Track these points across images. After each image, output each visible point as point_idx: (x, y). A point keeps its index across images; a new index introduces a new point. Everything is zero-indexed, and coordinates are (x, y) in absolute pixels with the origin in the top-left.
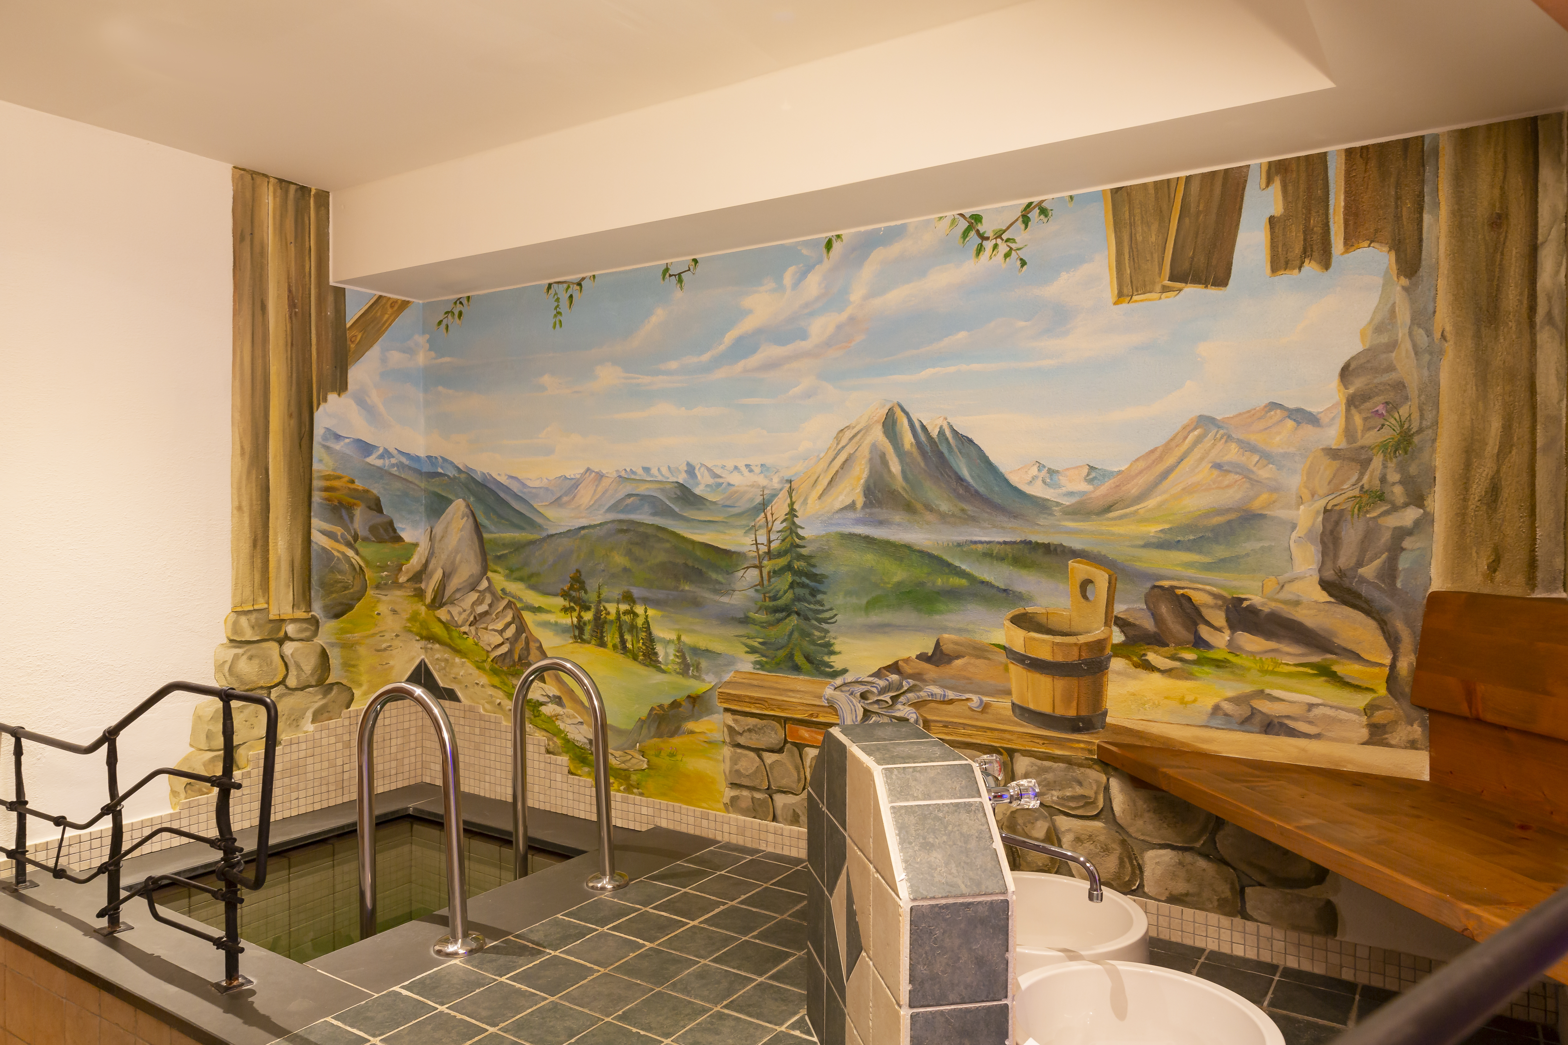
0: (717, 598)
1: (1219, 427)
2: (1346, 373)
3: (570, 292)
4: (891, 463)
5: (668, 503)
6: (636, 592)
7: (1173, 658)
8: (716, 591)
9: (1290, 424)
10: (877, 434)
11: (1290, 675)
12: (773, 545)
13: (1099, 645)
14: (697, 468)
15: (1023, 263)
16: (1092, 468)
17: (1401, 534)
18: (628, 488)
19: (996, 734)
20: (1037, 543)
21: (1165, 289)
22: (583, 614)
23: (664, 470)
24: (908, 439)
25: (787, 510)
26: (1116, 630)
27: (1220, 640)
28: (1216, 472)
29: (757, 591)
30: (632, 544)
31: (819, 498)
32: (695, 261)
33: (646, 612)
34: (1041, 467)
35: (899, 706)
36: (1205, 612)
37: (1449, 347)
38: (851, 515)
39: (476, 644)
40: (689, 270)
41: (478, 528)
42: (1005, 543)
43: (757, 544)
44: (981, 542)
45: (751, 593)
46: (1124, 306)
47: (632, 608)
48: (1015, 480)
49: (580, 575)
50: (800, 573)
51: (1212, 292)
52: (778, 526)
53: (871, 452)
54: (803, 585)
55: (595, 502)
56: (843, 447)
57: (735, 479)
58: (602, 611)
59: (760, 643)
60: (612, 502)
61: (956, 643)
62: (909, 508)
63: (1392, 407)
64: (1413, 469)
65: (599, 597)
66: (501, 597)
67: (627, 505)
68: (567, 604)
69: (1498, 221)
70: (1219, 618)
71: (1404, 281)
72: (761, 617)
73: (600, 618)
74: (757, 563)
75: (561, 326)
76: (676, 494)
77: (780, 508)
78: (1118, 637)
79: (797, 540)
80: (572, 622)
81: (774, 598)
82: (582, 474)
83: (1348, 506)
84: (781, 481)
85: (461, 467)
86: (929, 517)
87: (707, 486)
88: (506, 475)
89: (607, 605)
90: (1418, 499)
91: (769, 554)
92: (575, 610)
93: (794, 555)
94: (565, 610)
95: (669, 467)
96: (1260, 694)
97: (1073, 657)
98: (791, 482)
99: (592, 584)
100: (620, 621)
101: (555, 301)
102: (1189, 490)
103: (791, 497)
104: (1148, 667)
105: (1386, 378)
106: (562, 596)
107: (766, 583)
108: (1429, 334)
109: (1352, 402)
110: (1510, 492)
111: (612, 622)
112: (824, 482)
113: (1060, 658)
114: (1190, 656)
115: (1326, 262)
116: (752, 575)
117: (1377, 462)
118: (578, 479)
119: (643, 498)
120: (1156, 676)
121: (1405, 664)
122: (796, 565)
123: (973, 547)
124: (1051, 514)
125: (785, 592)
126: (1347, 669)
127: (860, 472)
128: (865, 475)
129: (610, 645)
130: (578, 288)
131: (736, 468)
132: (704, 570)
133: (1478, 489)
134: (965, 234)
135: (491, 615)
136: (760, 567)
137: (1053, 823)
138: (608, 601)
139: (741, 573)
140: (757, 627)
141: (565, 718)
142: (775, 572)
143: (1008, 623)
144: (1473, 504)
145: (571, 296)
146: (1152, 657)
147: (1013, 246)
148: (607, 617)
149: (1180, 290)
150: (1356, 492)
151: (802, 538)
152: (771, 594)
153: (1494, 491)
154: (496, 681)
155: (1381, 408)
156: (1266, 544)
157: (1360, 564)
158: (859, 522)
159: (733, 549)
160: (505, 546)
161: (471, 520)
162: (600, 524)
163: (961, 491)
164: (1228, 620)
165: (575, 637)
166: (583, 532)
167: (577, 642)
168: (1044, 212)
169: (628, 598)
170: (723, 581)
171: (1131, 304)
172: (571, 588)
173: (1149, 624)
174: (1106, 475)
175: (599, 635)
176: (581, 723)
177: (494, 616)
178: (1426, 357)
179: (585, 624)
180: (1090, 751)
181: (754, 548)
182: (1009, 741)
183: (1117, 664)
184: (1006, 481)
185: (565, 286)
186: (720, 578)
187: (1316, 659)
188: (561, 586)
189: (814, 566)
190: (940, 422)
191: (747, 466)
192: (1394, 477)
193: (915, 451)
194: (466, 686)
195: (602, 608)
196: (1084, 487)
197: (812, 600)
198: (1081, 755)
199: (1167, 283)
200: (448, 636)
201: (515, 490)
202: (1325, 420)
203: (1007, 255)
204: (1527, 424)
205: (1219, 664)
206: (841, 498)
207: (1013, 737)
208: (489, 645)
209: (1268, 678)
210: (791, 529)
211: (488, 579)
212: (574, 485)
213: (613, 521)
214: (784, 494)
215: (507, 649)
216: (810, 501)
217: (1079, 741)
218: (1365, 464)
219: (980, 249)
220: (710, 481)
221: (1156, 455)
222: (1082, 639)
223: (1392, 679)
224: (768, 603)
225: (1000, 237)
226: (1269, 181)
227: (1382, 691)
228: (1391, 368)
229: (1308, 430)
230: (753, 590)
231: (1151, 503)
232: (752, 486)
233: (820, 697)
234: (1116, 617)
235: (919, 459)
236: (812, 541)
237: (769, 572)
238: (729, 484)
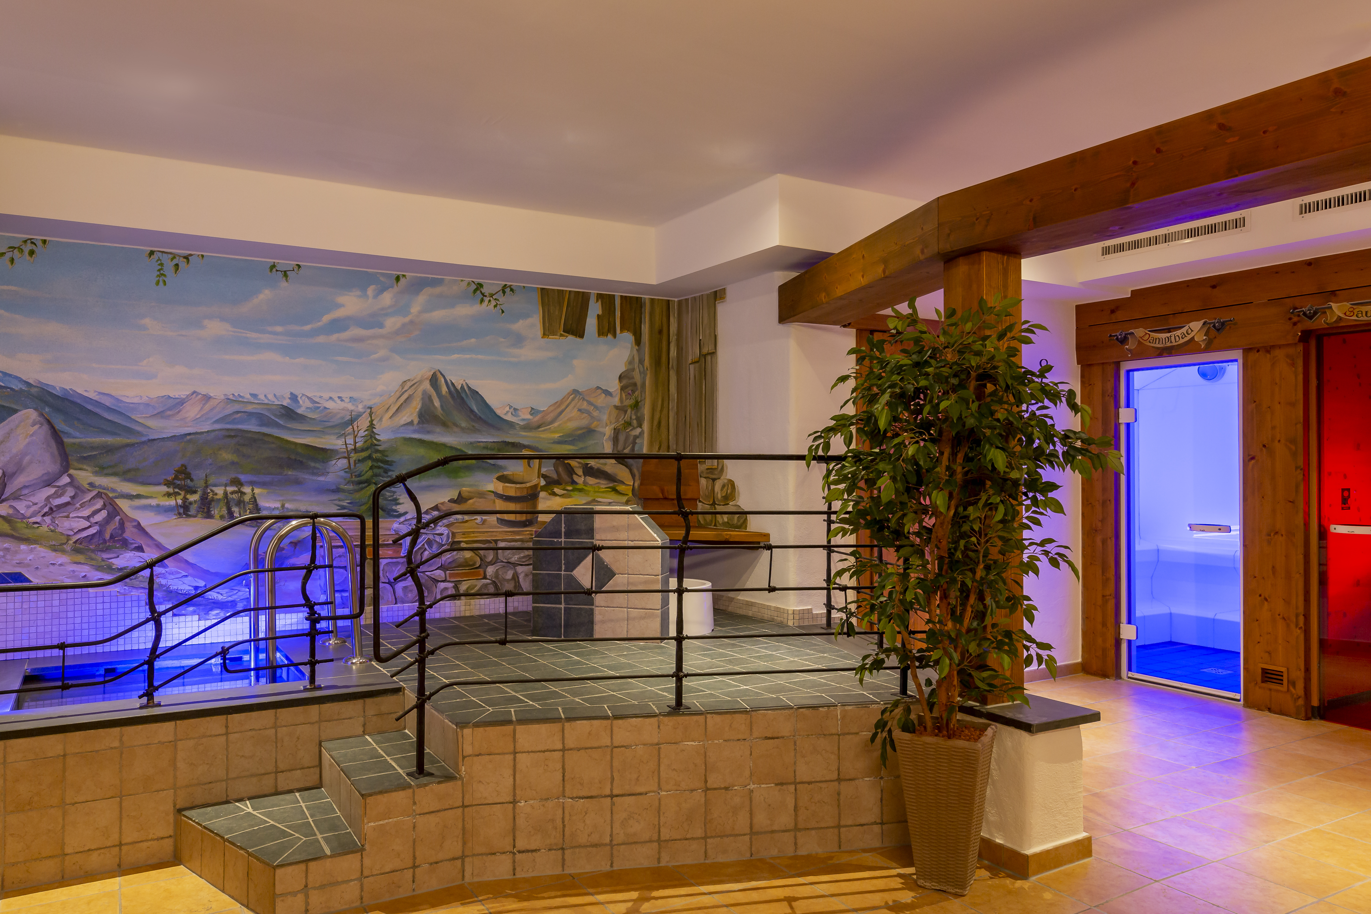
0: (315, 478)
1: (581, 395)
2: (621, 378)
3: (175, 261)
4: (434, 401)
5: (273, 418)
6: (242, 478)
7: (564, 489)
8: (314, 474)
9: (604, 395)
10: (427, 385)
11: (603, 492)
12: (358, 445)
13: (536, 486)
14: (299, 396)
15: (503, 312)
16: (532, 409)
17: (636, 437)
18: (237, 407)
19: (489, 534)
20: (509, 442)
21: (561, 335)
22: (188, 496)
23: (271, 397)
24: (444, 389)
25: (369, 424)
26: (542, 479)
27: (580, 480)
28: (579, 412)
29: (345, 472)
30: (239, 445)
31: (391, 418)
32: (299, 266)
33: (253, 491)
34: (511, 407)
35: (438, 528)
36: (576, 470)
37: (648, 372)
38: (411, 428)
39: (52, 531)
40: (294, 270)
41: (56, 434)
42: (494, 442)
43: (346, 444)
44: (482, 442)
45: (342, 473)
46: (546, 339)
47: (239, 489)
48: (499, 412)
49: (186, 468)
50: (377, 460)
51: (578, 340)
52: (362, 433)
53: (423, 394)
54: (379, 467)
55: (202, 416)
56: (406, 391)
57: (330, 405)
58: (209, 493)
59: (348, 503)
60: (221, 415)
61: (469, 492)
62: (444, 424)
63: (633, 391)
64: (639, 415)
65: (206, 483)
66: (88, 490)
67: (235, 419)
68: (171, 490)
69: (660, 332)
70: (580, 472)
71: (637, 347)
72: (351, 487)
73: (207, 498)
74: (346, 455)
75: (165, 284)
76: (280, 412)
77: (363, 424)
78: (543, 482)
79: (375, 441)
80: (177, 503)
81: (359, 476)
82: (188, 396)
83: (620, 427)
84: (364, 407)
85: (31, 381)
86: (455, 429)
87: (307, 408)
88: (95, 392)
89: (214, 489)
90: (640, 425)
91: (355, 450)
92: (180, 494)
93: (373, 450)
94: (169, 495)
95: (275, 395)
96: (594, 501)
97: (524, 493)
98: (371, 408)
99: (199, 475)
100: (227, 499)
101: (159, 265)
102: (570, 420)
103: (371, 417)
104: (555, 494)
105: (631, 381)
106: (165, 485)
107: (352, 467)
108: (644, 367)
109: (623, 389)
110: (664, 423)
111: (219, 499)
112: (394, 409)
113: (518, 494)
114: (570, 488)
115: (615, 335)
116: (343, 463)
117: (629, 411)
118: (184, 399)
119: (250, 414)
120: (558, 498)
121: (636, 485)
122: (374, 456)
123: (479, 444)
124: (515, 429)
125: (366, 472)
126: (621, 488)
127: (416, 405)
128: (419, 406)
129: (217, 516)
130: (185, 260)
131: (331, 398)
132: (304, 461)
133: (656, 423)
134: (475, 291)
135: (75, 505)
136: (348, 458)
137: (515, 570)
138: (215, 486)
139: (334, 462)
140: (346, 494)
141: (167, 575)
142: (359, 460)
143: (495, 480)
144: (654, 427)
145: (177, 265)
146: (556, 490)
147: (498, 302)
148: (215, 496)
149: (567, 337)
150: (623, 422)
151: (379, 440)
152: (356, 474)
153: (659, 423)
154: (80, 558)
155: (630, 392)
156: (596, 442)
157: (624, 449)
158: (415, 431)
159: (328, 447)
160: (93, 448)
161: (46, 427)
162: (208, 431)
163: (472, 417)
164: (583, 472)
165: (180, 514)
166: (188, 437)
167: (182, 517)
168: (512, 290)
169: (236, 482)
170: (320, 467)
171: (549, 339)
172: (176, 478)
173: (555, 476)
174: (538, 412)
175: (205, 510)
176: (186, 576)
177: (78, 505)
178: (643, 375)
179: (191, 503)
180: (532, 535)
181: (344, 447)
182: (495, 536)
183: (542, 494)
184: (495, 413)
185: (170, 256)
186: (317, 465)
187: (611, 485)
188: (165, 477)
189: (387, 456)
190: (461, 382)
191: (339, 397)
192: (634, 417)
193: (448, 395)
194: (37, 568)
195: (209, 491)
196: (529, 417)
197: (385, 475)
198: (528, 537)
199: (562, 333)
200: (9, 528)
201: (107, 404)
202: (614, 394)
203: (495, 306)
204: (667, 401)
205: (580, 490)
206: (404, 418)
207: (498, 534)
208: (72, 530)
209: (597, 494)
210: (371, 435)
211: (70, 476)
212: (180, 403)
213: (221, 430)
214: (367, 414)
215: (95, 531)
216: (384, 419)
217: (526, 531)
218: (626, 412)
219: (482, 301)
220: (310, 405)
221: (557, 404)
222: (528, 485)
223: (633, 490)
224: (354, 479)
225: (492, 297)
226: (597, 301)
227: (631, 495)
228: (633, 378)
229: (609, 398)
230: (343, 472)
231: (556, 424)
232: (343, 409)
233: (390, 530)
234: (542, 474)
235: (450, 400)
236: (385, 442)
237: (355, 461)
238: (325, 408)
